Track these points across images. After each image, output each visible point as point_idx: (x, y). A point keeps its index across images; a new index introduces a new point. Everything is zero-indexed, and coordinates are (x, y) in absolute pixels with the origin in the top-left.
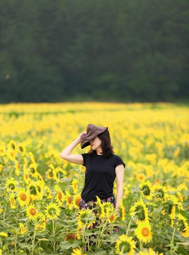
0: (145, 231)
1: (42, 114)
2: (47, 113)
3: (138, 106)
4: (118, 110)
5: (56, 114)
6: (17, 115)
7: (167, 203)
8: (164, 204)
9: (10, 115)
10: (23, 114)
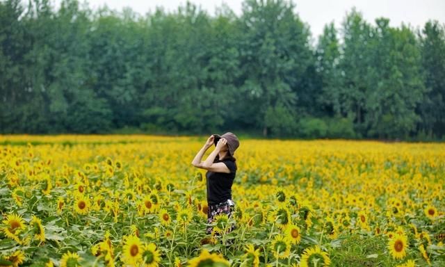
0: (295, 233)
1: (94, 144)
2: (100, 144)
3: (185, 139)
4: (169, 142)
5: (107, 144)
6: (71, 145)
7: (303, 209)
8: (300, 210)
9: (65, 145)
10: (76, 144)
